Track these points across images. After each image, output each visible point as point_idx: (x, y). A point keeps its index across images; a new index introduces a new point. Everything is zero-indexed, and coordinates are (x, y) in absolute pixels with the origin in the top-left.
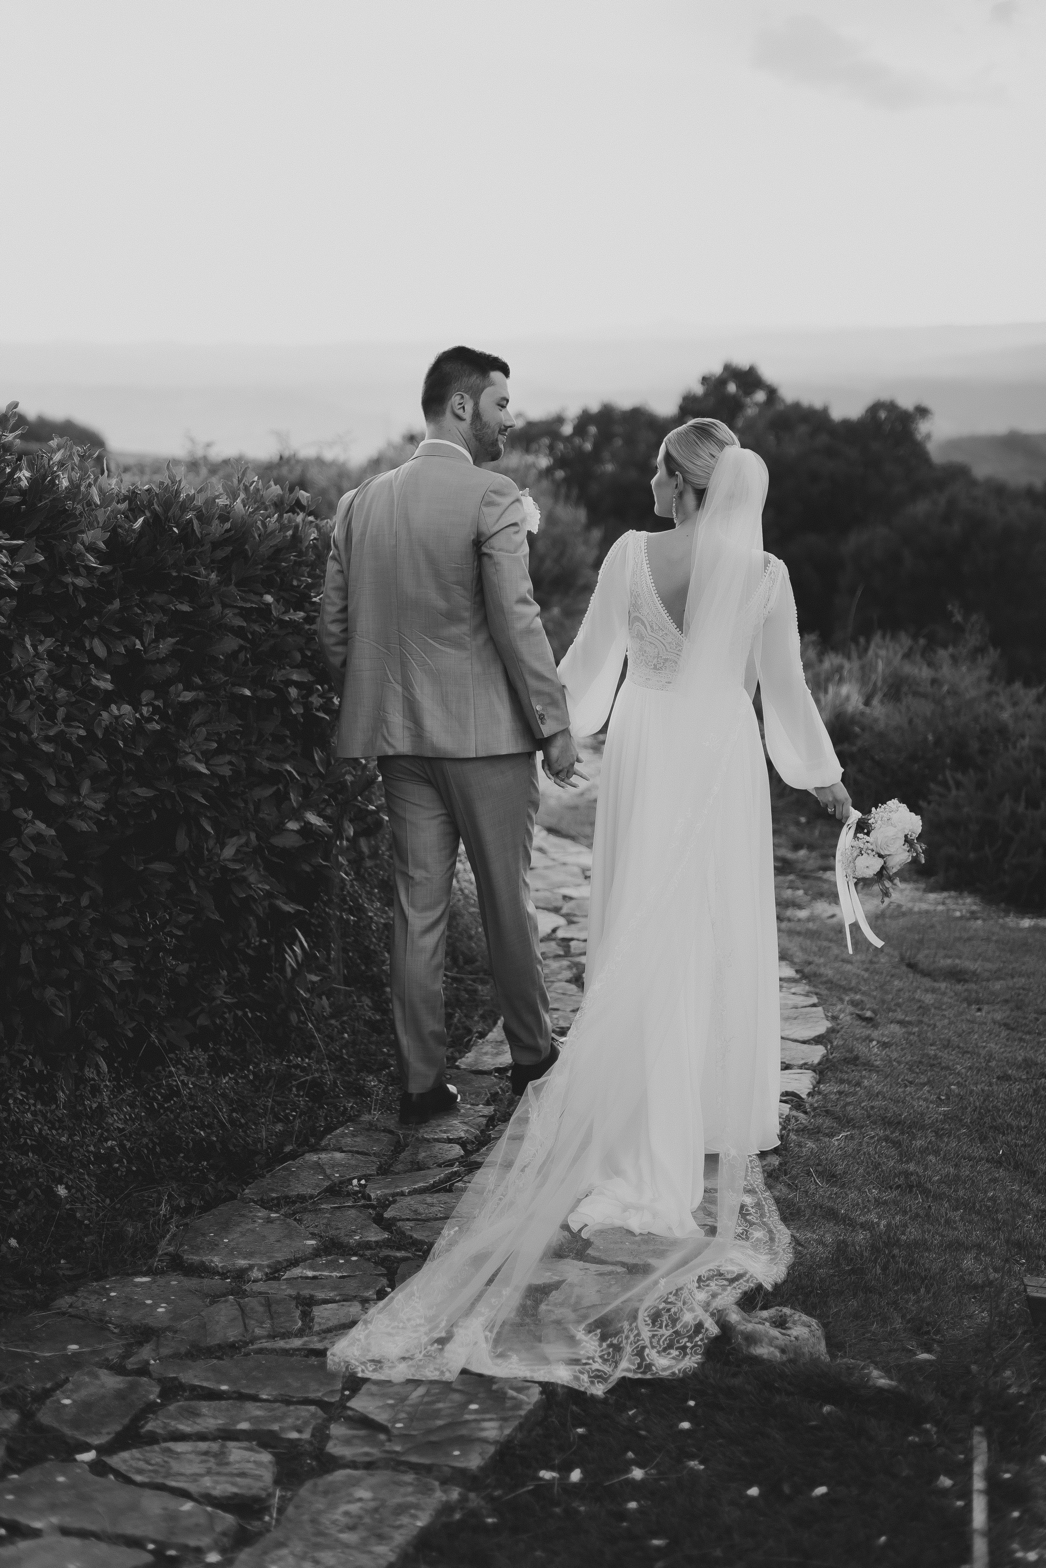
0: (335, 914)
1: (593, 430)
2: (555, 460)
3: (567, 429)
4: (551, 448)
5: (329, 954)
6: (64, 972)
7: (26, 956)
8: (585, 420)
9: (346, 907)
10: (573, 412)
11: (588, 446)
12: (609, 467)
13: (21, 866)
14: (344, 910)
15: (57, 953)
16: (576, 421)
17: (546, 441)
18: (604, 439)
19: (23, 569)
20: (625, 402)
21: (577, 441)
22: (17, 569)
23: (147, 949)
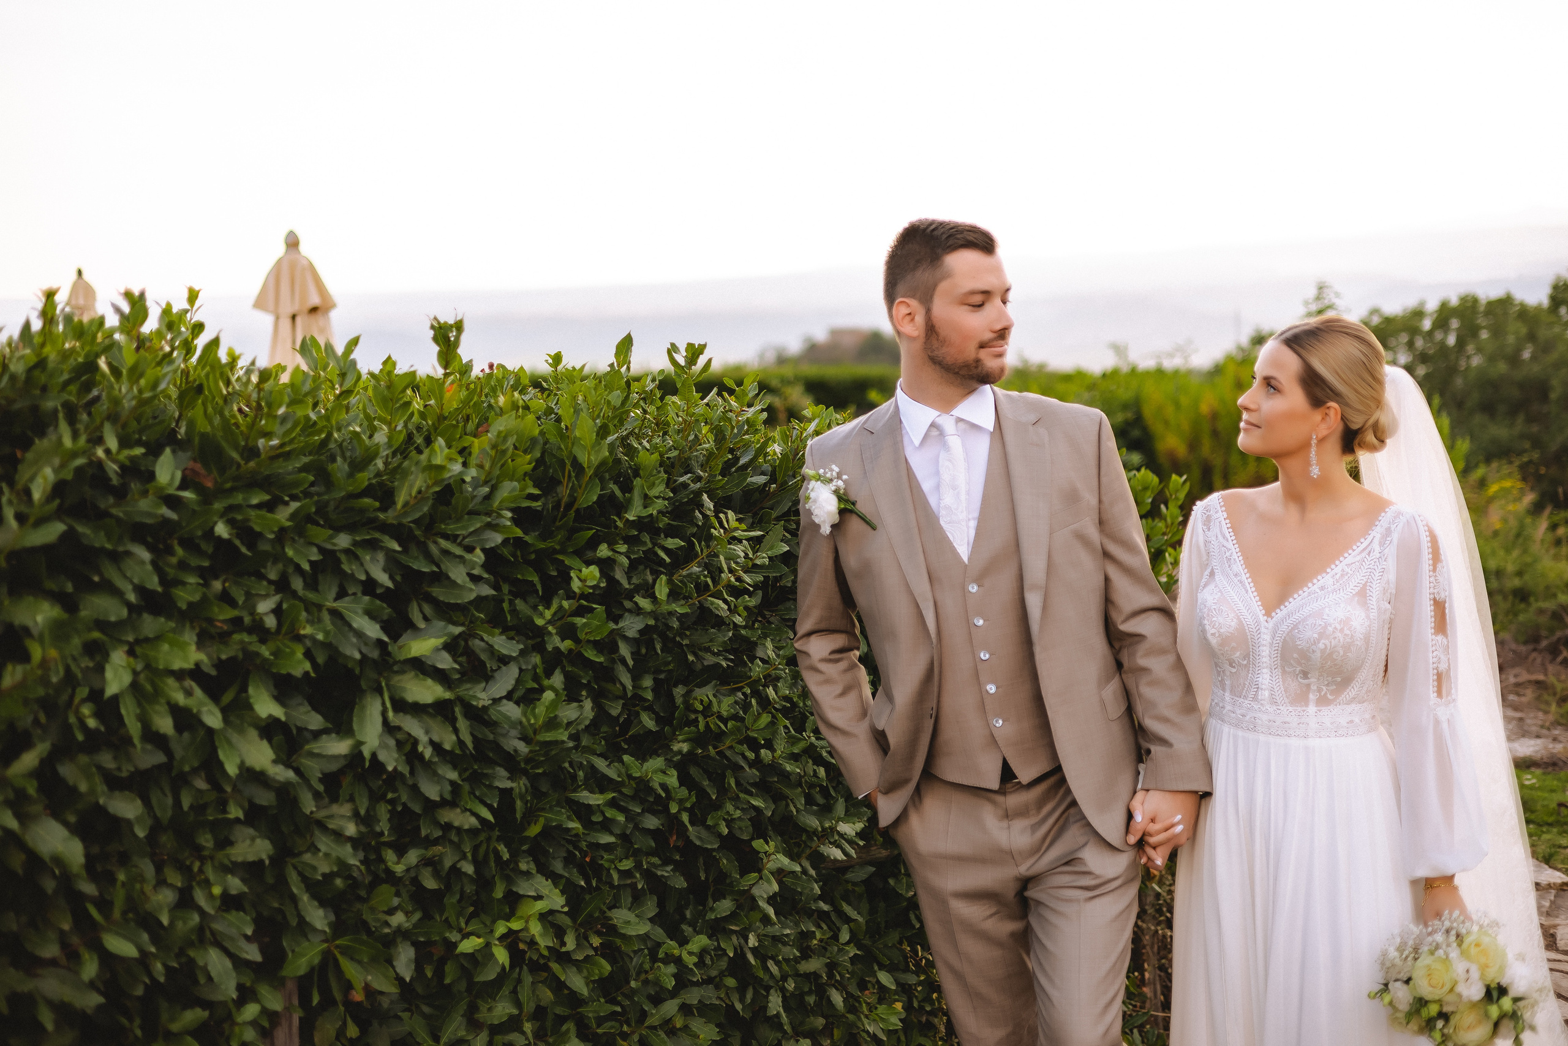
0: (1149, 928)
1: (1455, 323)
2: (1414, 356)
3: (1427, 324)
4: (1410, 345)
5: (1143, 976)
6: (820, 1022)
7: (775, 1004)
8: (1445, 314)
9: (1162, 918)
10: (1432, 305)
11: (1451, 340)
12: (1476, 361)
13: (762, 904)
14: (1159, 923)
15: (811, 1000)
16: (1435, 316)
17: (1404, 338)
18: (1469, 333)
19: (766, 561)
20: (1489, 292)
21: (1439, 336)
22: (758, 562)
23: (919, 989)
